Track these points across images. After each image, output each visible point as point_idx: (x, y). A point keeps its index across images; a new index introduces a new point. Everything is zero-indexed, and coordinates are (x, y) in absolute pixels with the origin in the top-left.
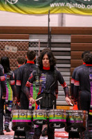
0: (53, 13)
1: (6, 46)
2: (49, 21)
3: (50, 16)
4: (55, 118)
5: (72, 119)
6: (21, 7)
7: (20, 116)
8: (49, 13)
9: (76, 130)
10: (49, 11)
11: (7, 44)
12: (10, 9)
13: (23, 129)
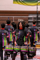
0: (39, 5)
1: (19, 19)
2: (37, 8)
3: (38, 6)
6: (25, 2)
8: (37, 5)
9: (32, 55)
10: (37, 4)
11: (19, 18)
12: (20, 3)
13: (10, 53)
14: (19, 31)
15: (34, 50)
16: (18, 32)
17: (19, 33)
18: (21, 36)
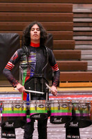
4: (61, 111)
5: (77, 112)
7: (15, 109)
13: (12, 125)
14: (32, 53)
15: (89, 108)
16: (29, 56)
17: (33, 60)
18: (41, 69)
